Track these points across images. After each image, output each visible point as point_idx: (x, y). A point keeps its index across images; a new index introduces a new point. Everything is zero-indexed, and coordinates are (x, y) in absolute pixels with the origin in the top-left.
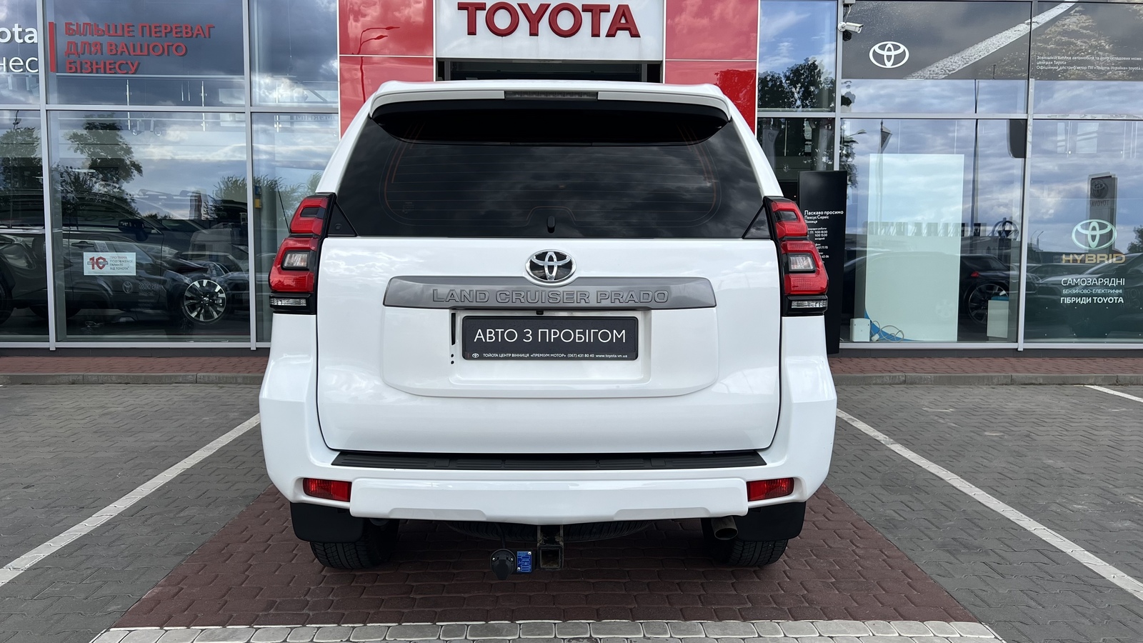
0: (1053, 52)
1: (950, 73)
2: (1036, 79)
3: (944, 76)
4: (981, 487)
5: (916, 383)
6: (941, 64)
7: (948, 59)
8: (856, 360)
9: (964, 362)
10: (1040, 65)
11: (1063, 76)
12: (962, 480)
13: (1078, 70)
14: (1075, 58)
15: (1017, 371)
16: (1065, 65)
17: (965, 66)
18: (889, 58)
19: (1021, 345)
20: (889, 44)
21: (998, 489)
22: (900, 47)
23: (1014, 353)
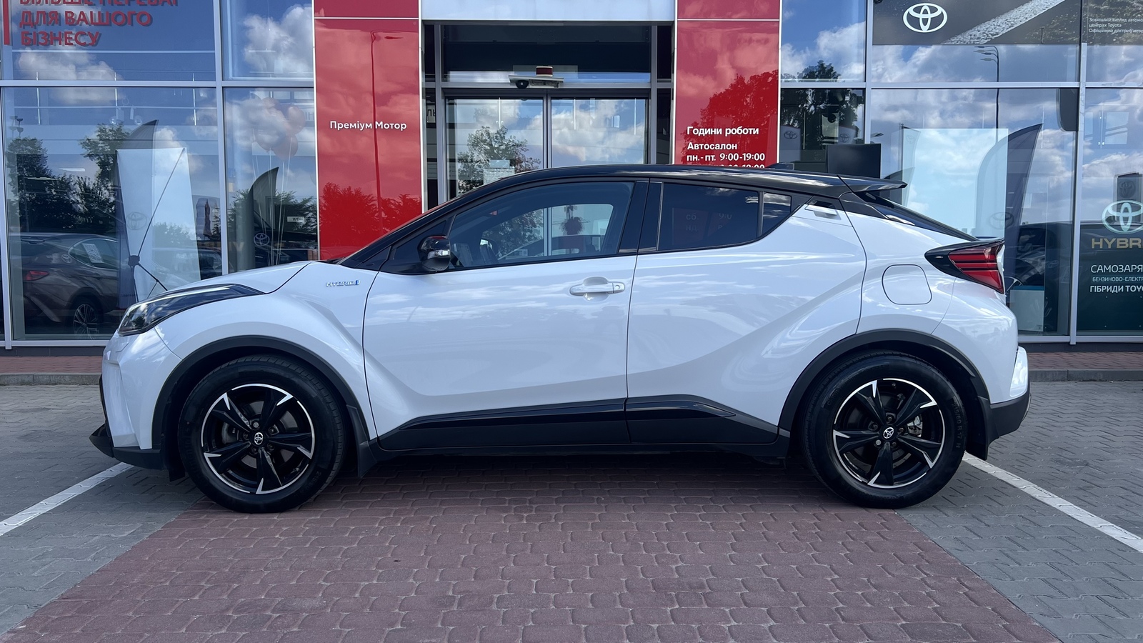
0: (1109, 14)
1: (993, 37)
2: (1088, 42)
3: (986, 41)
4: (1067, 498)
6: (983, 27)
7: (991, 22)
10: (1093, 28)
11: (1119, 40)
12: (1039, 488)
13: (1135, 33)
14: (1132, 20)
15: (1072, 366)
16: (1120, 28)
17: (1009, 30)
18: (925, 21)
19: (1074, 338)
20: (926, 6)
21: (1086, 499)
22: (936, 10)
23: (1066, 347)
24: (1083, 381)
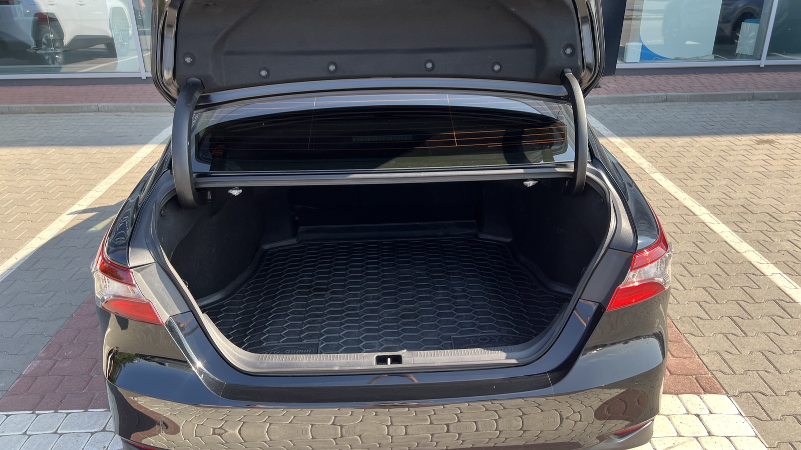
4: (727, 223)
5: (674, 101)
8: (627, 78)
9: (715, 78)
12: (711, 215)
15: (758, 88)
19: (763, 62)
21: (742, 226)
23: (757, 69)
24: (763, 100)
